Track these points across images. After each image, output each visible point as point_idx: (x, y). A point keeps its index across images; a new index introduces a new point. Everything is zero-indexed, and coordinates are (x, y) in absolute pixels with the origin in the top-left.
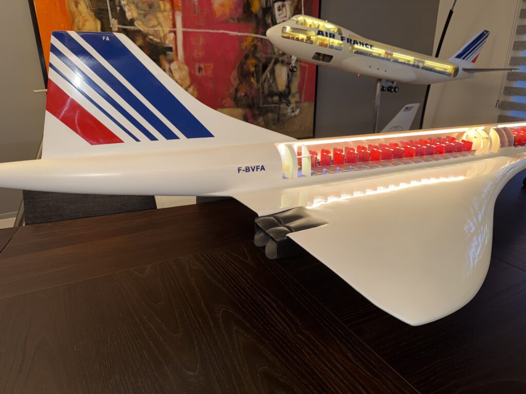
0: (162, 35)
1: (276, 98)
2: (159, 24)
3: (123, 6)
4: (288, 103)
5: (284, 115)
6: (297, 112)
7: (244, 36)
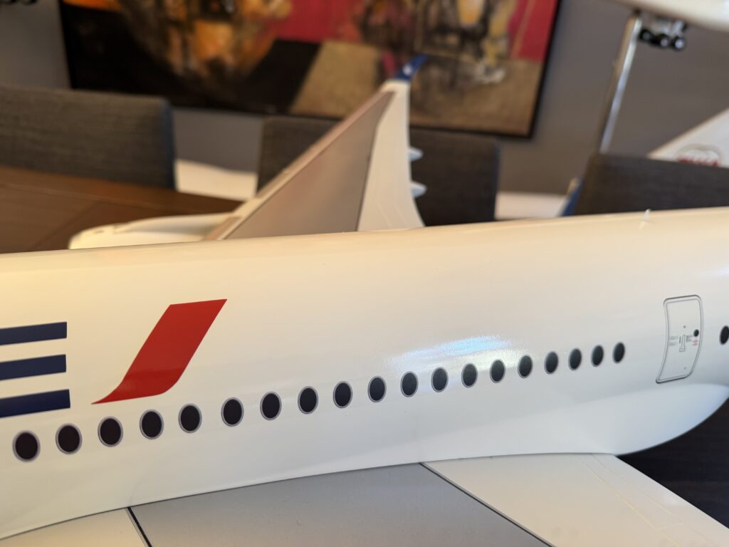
1: (453, 40)
4: (480, 54)
5: (468, 78)
6: (498, 76)
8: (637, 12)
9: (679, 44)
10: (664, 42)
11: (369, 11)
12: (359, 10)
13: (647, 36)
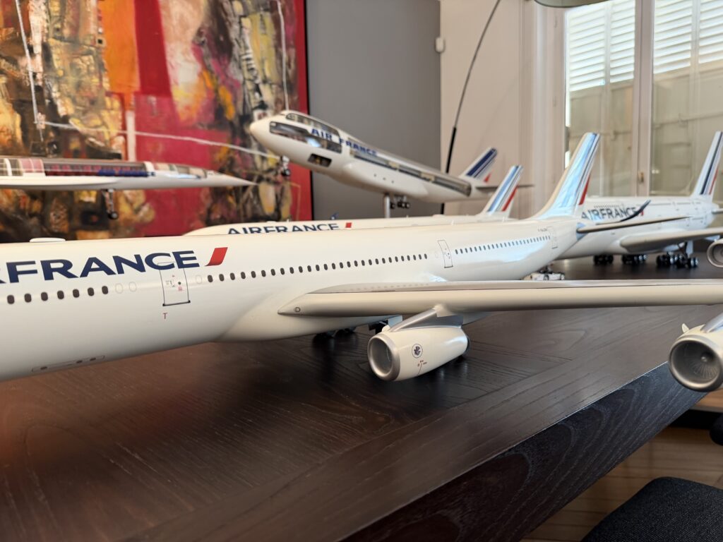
0: (107, 137)
2: (104, 124)
3: (55, 100)
7: (217, 146)
8: (387, 193)
9: (408, 206)
11: (210, 211)
12: (203, 211)
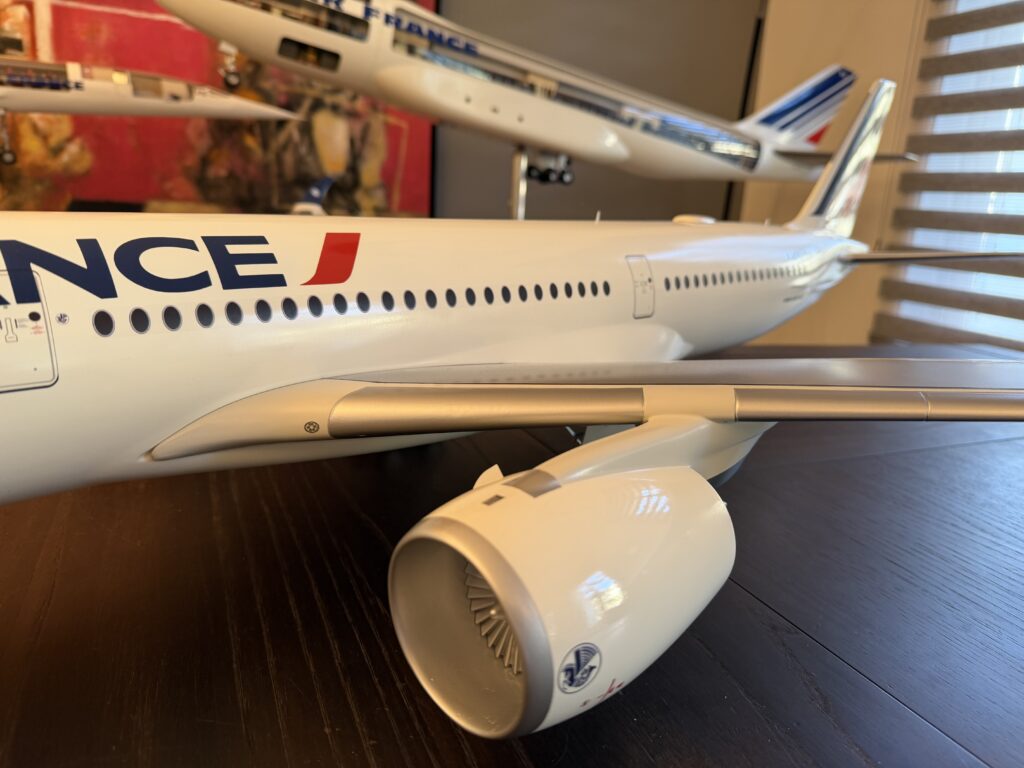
8: (521, 146)
9: (567, 178)
10: (553, 177)
13: (535, 173)
